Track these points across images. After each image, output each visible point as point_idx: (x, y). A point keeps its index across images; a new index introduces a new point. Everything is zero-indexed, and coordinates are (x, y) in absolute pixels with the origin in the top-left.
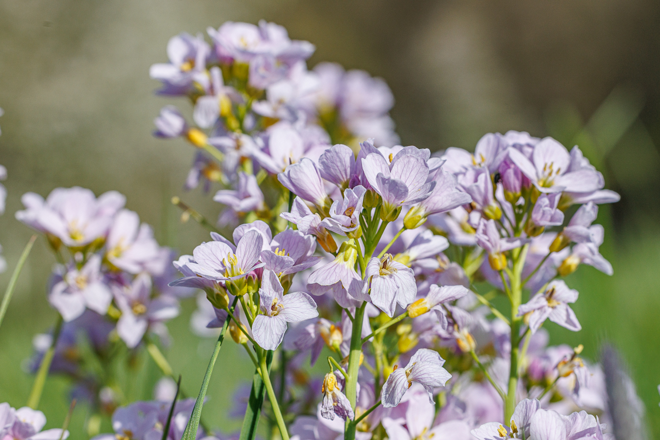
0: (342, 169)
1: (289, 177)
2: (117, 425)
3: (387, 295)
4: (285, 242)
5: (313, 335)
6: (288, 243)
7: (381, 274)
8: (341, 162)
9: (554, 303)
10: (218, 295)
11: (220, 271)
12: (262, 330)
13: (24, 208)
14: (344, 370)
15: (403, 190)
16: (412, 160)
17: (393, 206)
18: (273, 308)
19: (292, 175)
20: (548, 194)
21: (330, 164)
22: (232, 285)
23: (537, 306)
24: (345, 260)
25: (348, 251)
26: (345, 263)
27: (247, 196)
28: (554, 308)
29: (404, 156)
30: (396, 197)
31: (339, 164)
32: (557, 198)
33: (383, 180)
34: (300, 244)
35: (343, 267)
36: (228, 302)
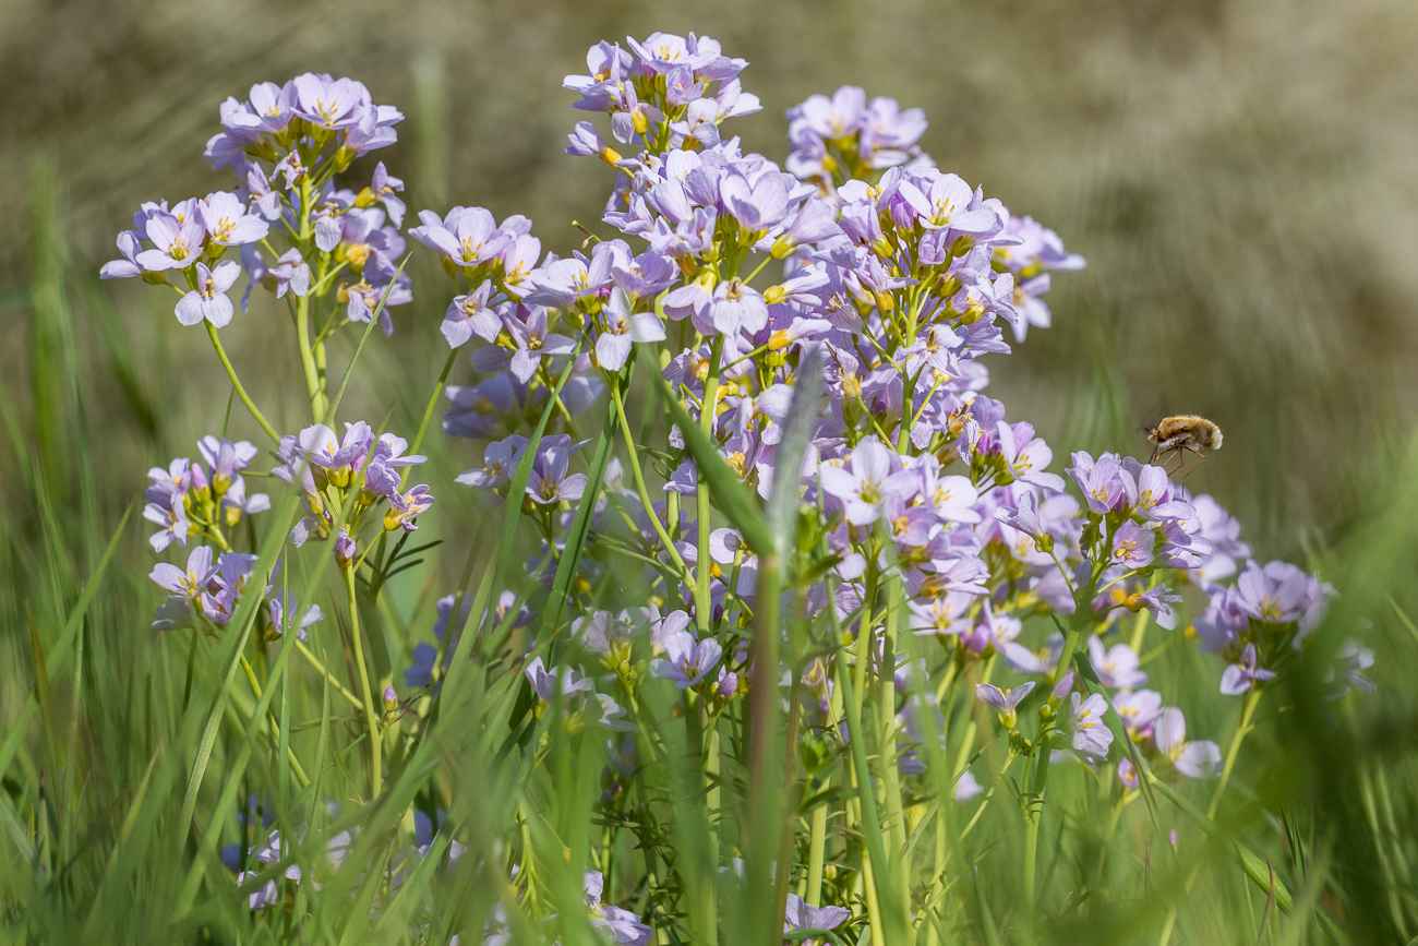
0: (708, 190)
1: (655, 196)
2: (487, 459)
3: (731, 319)
4: (646, 264)
5: (681, 366)
6: (649, 265)
7: (729, 298)
8: (707, 182)
9: (934, 348)
10: (572, 314)
11: (571, 287)
12: (606, 349)
13: (420, 223)
14: (700, 401)
15: (754, 213)
16: (775, 184)
17: (749, 231)
18: (620, 325)
19: (658, 194)
20: (933, 230)
21: (697, 185)
22: (581, 302)
23: (916, 349)
24: (702, 284)
25: (706, 275)
26: (702, 287)
27: (635, 218)
28: (933, 352)
29: (766, 180)
30: (749, 220)
31: (705, 185)
32: (943, 235)
33: (736, 202)
34: (660, 267)
35: (698, 291)
36: (583, 322)
